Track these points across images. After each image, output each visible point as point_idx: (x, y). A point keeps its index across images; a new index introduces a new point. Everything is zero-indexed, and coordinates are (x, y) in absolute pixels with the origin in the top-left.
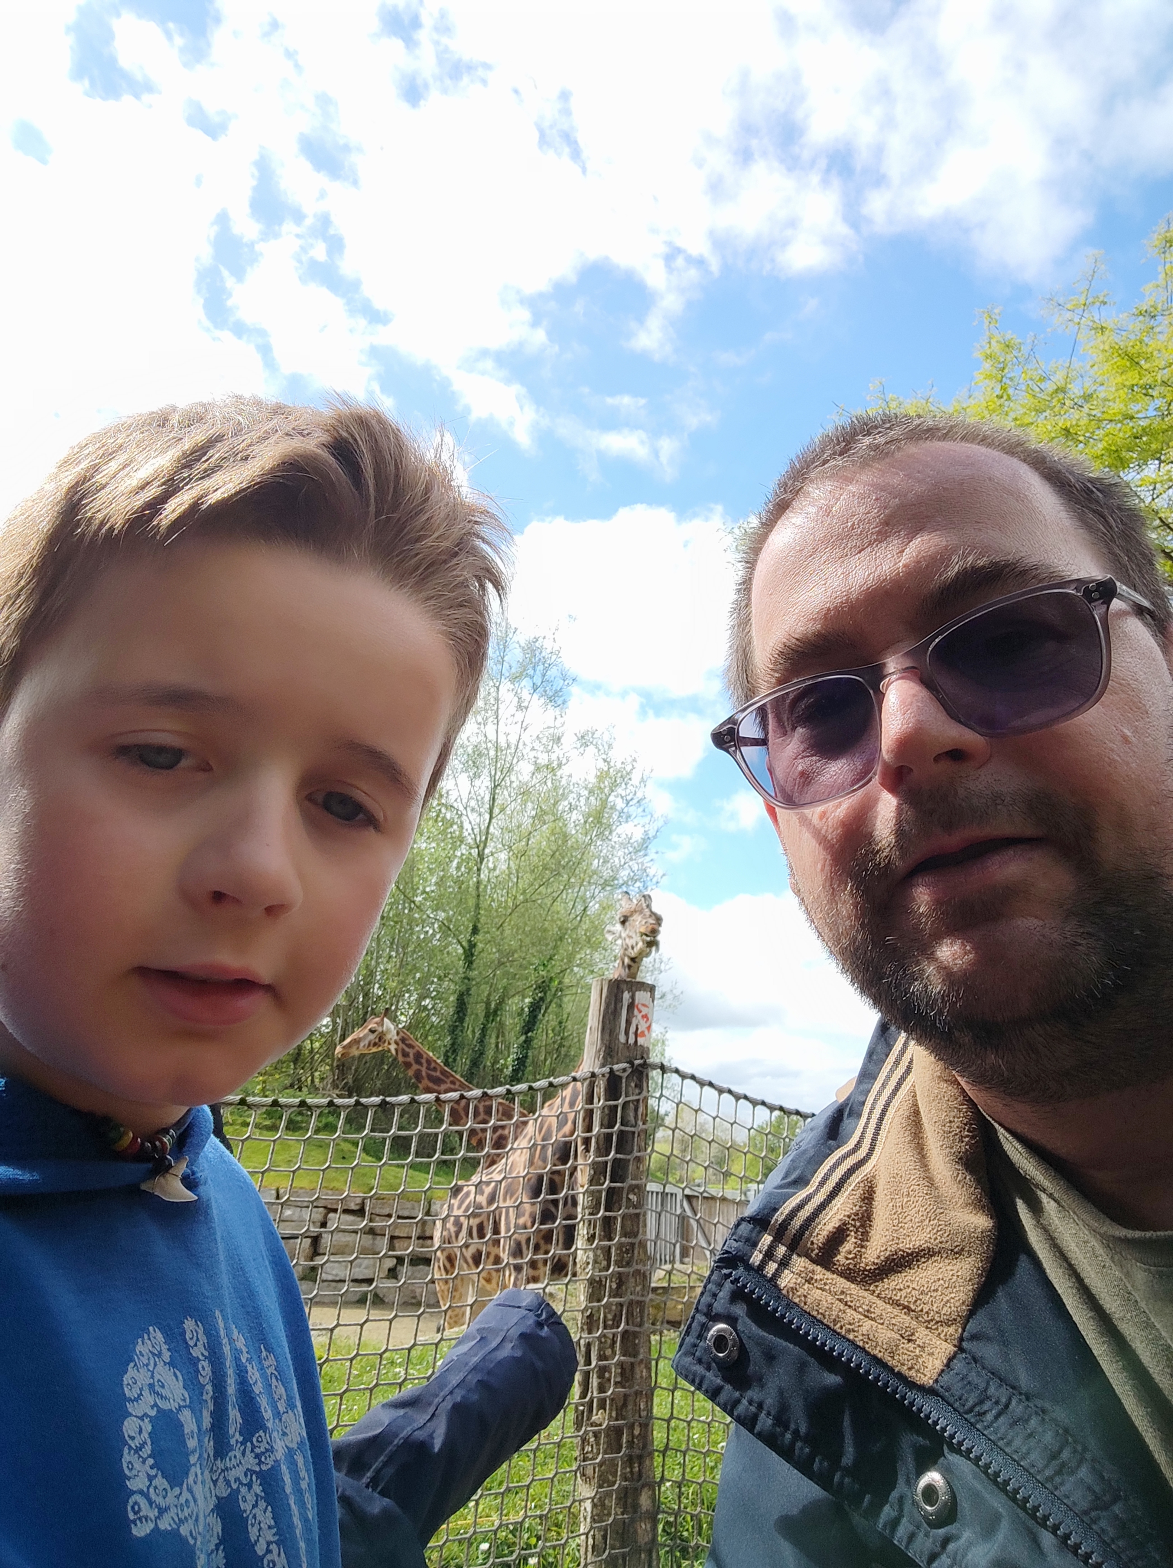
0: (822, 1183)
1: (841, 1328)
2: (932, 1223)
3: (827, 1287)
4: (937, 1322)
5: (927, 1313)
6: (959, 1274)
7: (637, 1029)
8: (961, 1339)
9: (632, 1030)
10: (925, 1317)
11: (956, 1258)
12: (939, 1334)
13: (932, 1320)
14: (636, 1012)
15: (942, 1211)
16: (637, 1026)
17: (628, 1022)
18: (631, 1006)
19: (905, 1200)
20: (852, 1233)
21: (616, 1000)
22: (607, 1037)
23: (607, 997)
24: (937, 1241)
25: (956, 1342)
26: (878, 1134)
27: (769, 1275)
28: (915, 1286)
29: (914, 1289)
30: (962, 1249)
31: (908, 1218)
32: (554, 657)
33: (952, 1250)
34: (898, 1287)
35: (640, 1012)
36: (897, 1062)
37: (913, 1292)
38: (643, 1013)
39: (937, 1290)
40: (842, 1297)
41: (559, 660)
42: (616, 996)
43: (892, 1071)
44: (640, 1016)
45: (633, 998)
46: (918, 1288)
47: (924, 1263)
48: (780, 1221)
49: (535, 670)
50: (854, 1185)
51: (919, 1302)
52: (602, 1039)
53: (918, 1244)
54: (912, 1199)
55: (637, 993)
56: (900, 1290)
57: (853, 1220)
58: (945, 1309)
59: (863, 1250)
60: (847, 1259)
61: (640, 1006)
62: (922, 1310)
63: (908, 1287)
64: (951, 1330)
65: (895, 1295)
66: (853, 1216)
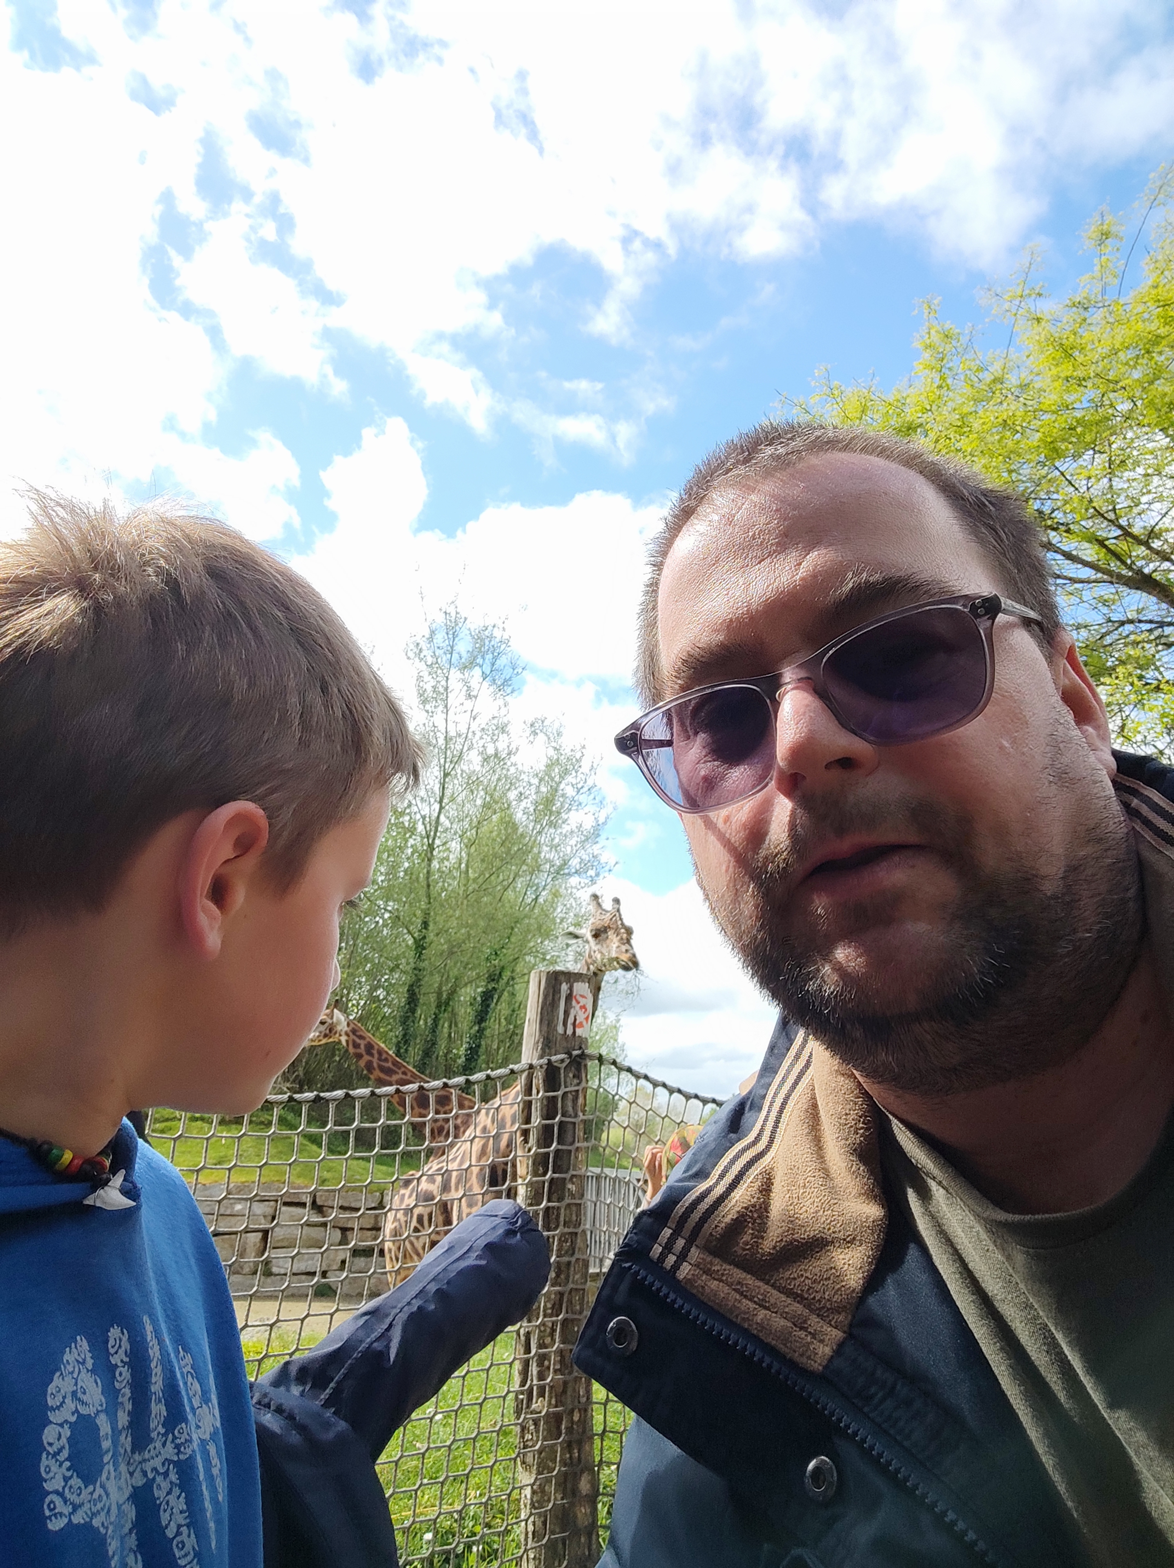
0: (722, 1176)
1: (737, 1317)
2: (826, 1213)
3: (724, 1278)
4: (828, 1309)
5: (819, 1300)
6: (851, 1262)
7: (575, 1020)
8: (851, 1325)
9: (571, 1020)
10: (817, 1305)
11: (848, 1247)
12: (830, 1321)
13: (823, 1308)
14: (574, 1003)
15: (836, 1201)
16: (575, 1017)
17: (567, 1013)
18: (569, 997)
19: (802, 1191)
20: (750, 1225)
21: (554, 991)
22: (545, 1028)
23: (545, 988)
24: (831, 1231)
25: (846, 1329)
26: (777, 1127)
27: (668, 1268)
28: (808, 1274)
29: (807, 1277)
30: (854, 1239)
31: (804, 1209)
32: (503, 646)
33: (844, 1240)
34: (792, 1276)
35: (578, 1003)
36: (797, 1057)
37: (806, 1281)
38: (581, 1004)
39: (829, 1279)
40: (739, 1287)
41: (509, 649)
42: (554, 987)
43: (792, 1065)
44: (577, 1007)
45: (571, 989)
46: (810, 1277)
47: (817, 1252)
48: (680, 1213)
49: (484, 660)
50: (752, 1177)
51: (811, 1291)
52: (540, 1031)
53: (812, 1234)
54: (808, 1190)
55: (575, 984)
56: (795, 1279)
57: (751, 1211)
58: (836, 1296)
59: (760, 1241)
60: (744, 1250)
61: (578, 997)
62: (814, 1298)
63: (802, 1275)
64: (841, 1318)
65: (789, 1284)
66: (751, 1208)
